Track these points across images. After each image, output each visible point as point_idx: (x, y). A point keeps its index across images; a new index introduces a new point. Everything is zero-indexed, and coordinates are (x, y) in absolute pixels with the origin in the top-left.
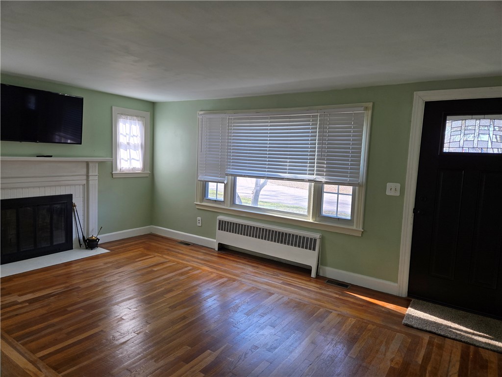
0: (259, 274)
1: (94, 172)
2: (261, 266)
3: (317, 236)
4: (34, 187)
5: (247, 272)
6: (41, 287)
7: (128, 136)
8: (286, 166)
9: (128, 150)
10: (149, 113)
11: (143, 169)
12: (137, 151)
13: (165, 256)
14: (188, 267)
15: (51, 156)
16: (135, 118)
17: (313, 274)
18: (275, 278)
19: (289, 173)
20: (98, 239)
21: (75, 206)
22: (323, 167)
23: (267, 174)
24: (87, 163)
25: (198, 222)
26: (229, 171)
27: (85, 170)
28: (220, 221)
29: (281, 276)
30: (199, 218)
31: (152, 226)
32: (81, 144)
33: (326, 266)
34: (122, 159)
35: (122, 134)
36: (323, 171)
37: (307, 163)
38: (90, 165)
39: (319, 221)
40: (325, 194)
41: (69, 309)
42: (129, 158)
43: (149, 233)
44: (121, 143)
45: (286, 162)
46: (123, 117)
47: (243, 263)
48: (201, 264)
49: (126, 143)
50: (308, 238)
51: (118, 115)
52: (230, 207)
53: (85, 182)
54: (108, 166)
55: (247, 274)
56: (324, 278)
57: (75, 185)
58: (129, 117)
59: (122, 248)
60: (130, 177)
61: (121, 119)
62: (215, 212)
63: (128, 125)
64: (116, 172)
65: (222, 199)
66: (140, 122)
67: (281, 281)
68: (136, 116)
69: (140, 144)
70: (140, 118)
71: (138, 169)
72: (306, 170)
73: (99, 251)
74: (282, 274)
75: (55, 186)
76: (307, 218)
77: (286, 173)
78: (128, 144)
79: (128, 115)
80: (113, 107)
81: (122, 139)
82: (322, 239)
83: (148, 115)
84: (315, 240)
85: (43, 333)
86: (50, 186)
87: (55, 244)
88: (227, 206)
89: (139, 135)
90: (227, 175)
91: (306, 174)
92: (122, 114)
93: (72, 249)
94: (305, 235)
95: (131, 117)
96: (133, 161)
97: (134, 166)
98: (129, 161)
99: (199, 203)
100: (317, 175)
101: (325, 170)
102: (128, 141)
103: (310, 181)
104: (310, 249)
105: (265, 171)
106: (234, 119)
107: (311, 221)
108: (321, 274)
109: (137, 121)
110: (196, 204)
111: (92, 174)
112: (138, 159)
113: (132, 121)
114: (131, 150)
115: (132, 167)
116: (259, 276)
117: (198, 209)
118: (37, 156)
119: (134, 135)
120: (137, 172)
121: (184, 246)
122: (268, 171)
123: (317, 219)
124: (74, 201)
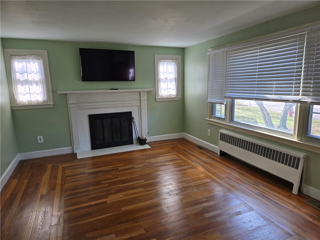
0: (241, 181)
1: (144, 97)
2: (248, 175)
3: (301, 155)
4: (110, 107)
5: (232, 178)
6: (102, 165)
7: (165, 74)
8: (273, 87)
9: (166, 83)
10: (180, 56)
11: (176, 95)
12: (172, 83)
13: (180, 155)
14: (189, 165)
15: (118, 89)
16: (170, 60)
17: (295, 191)
18: (254, 187)
19: (275, 94)
20: (146, 139)
21: (134, 119)
22: (310, 87)
23: (256, 96)
24: (140, 92)
25: (208, 133)
26: (227, 95)
27: (139, 97)
28: (221, 133)
29: (261, 186)
30: (209, 130)
31: (184, 133)
32: (135, 81)
33: (310, 185)
34: (162, 89)
35: (162, 73)
36: (309, 91)
37: (292, 84)
38: (141, 93)
39: (305, 142)
40: (314, 114)
41: (103, 182)
42: (167, 88)
43: (181, 137)
44: (161, 78)
45: (273, 84)
46: (162, 61)
47: (233, 169)
48: (200, 165)
49: (164, 78)
50: (291, 156)
51: (159, 60)
52: (229, 123)
53: (139, 104)
54: (152, 94)
55: (230, 179)
56: (307, 197)
57: (133, 106)
58: (166, 60)
59: (159, 146)
60: (168, 101)
61: (161, 63)
62: (219, 126)
63: (165, 66)
64: (158, 98)
65: (224, 117)
66: (174, 63)
67: (258, 192)
68: (171, 59)
69: (174, 78)
70: (174, 60)
71: (173, 95)
72: (291, 91)
73: (147, 147)
74: (263, 185)
75: (122, 107)
76: (292, 137)
77: (272, 94)
78: (166, 78)
79: (165, 59)
80: (155, 55)
81: (162, 76)
82: (307, 159)
83: (180, 57)
84: (299, 159)
85: (79, 195)
86: (119, 107)
87: (123, 140)
88: (226, 122)
89: (174, 72)
90: (225, 97)
91: (291, 95)
92: (161, 59)
93: (133, 143)
94: (288, 153)
95: (167, 60)
96: (169, 90)
97: (171, 94)
98: (166, 90)
99: (208, 119)
100: (303, 95)
101: (311, 90)
102: (166, 77)
103: (294, 101)
104: (293, 167)
105: (254, 93)
106: (232, 51)
107: (296, 140)
108: (305, 192)
109: (172, 63)
110: (207, 120)
111: (142, 99)
112: (173, 88)
113: (169, 63)
114: (168, 83)
115: (168, 94)
116: (239, 182)
117: (208, 123)
118: (111, 90)
119: (170, 73)
120: (173, 97)
121: (198, 149)
122: (257, 94)
123: (303, 139)
124: (133, 116)
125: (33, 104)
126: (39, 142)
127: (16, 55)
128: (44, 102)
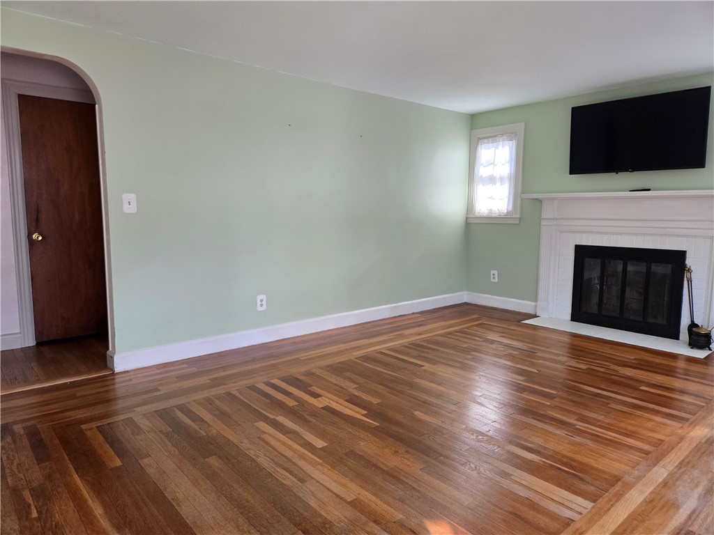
4: (628, 234)
15: (649, 190)
21: (689, 270)
32: (704, 167)
57: (695, 237)
75: (660, 235)
86: (651, 235)
87: (649, 321)
93: (678, 338)
118: (631, 191)
125: (493, 215)
126: (492, 280)
127: (484, 138)
128: (508, 213)
